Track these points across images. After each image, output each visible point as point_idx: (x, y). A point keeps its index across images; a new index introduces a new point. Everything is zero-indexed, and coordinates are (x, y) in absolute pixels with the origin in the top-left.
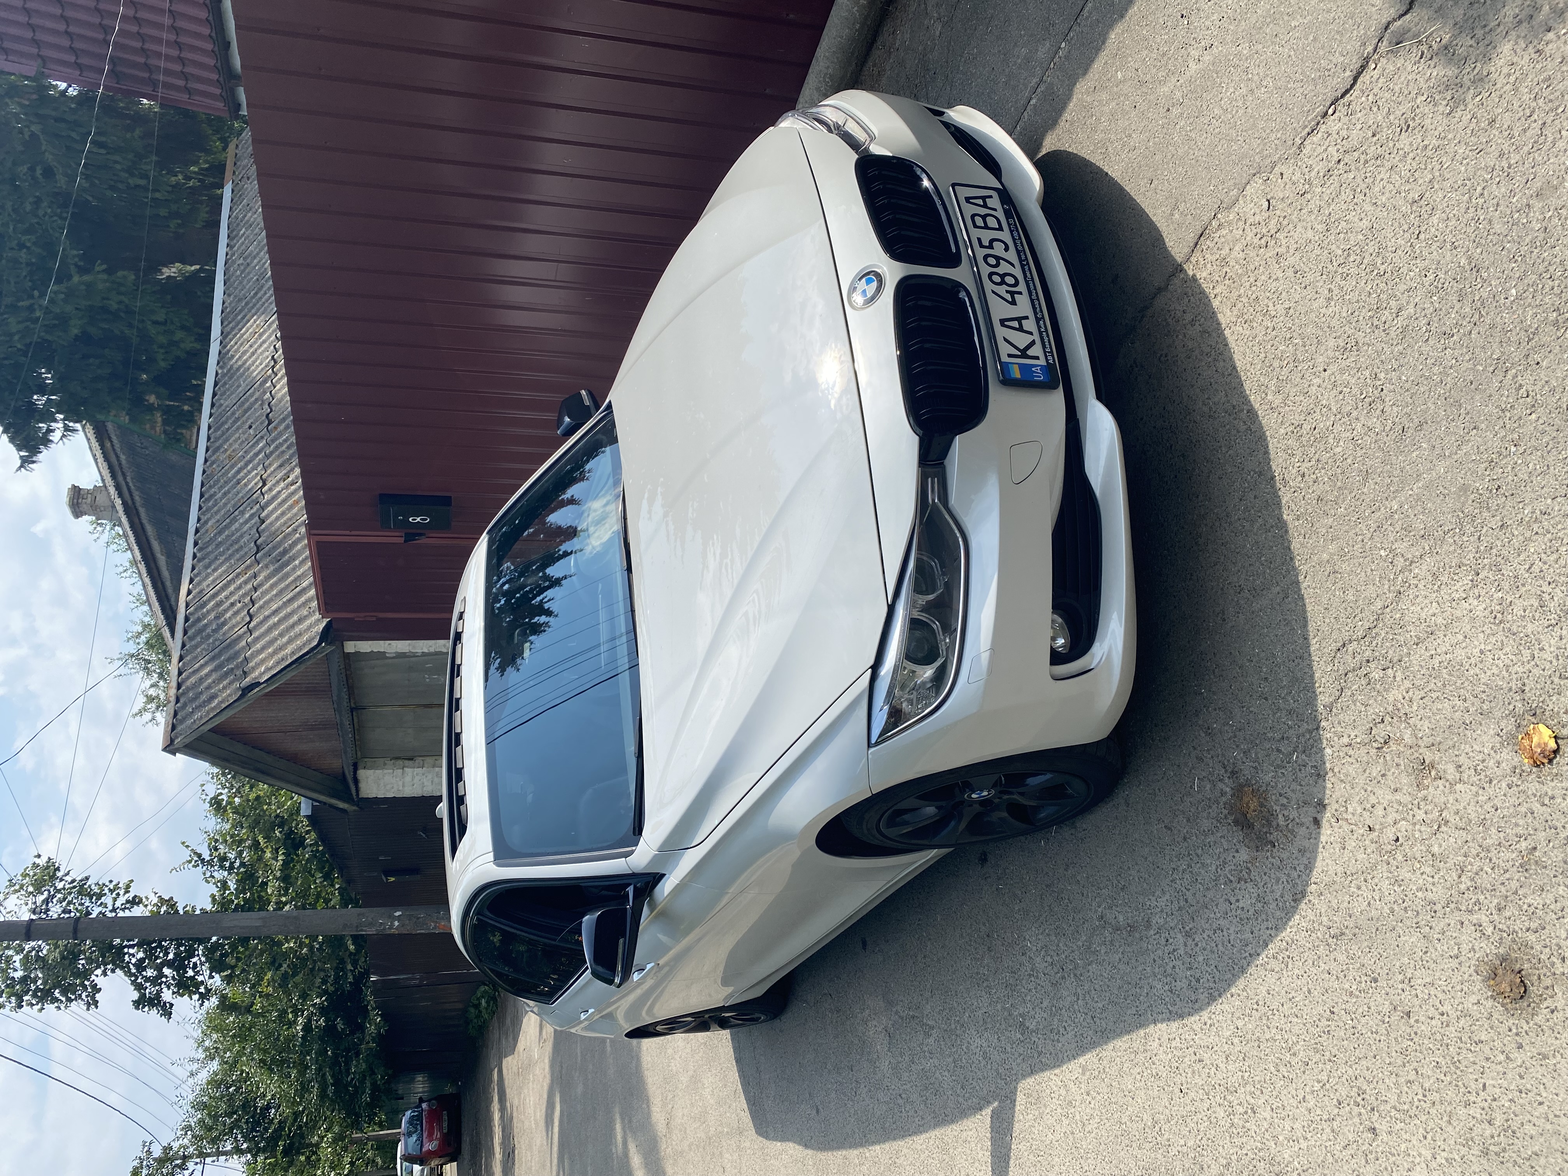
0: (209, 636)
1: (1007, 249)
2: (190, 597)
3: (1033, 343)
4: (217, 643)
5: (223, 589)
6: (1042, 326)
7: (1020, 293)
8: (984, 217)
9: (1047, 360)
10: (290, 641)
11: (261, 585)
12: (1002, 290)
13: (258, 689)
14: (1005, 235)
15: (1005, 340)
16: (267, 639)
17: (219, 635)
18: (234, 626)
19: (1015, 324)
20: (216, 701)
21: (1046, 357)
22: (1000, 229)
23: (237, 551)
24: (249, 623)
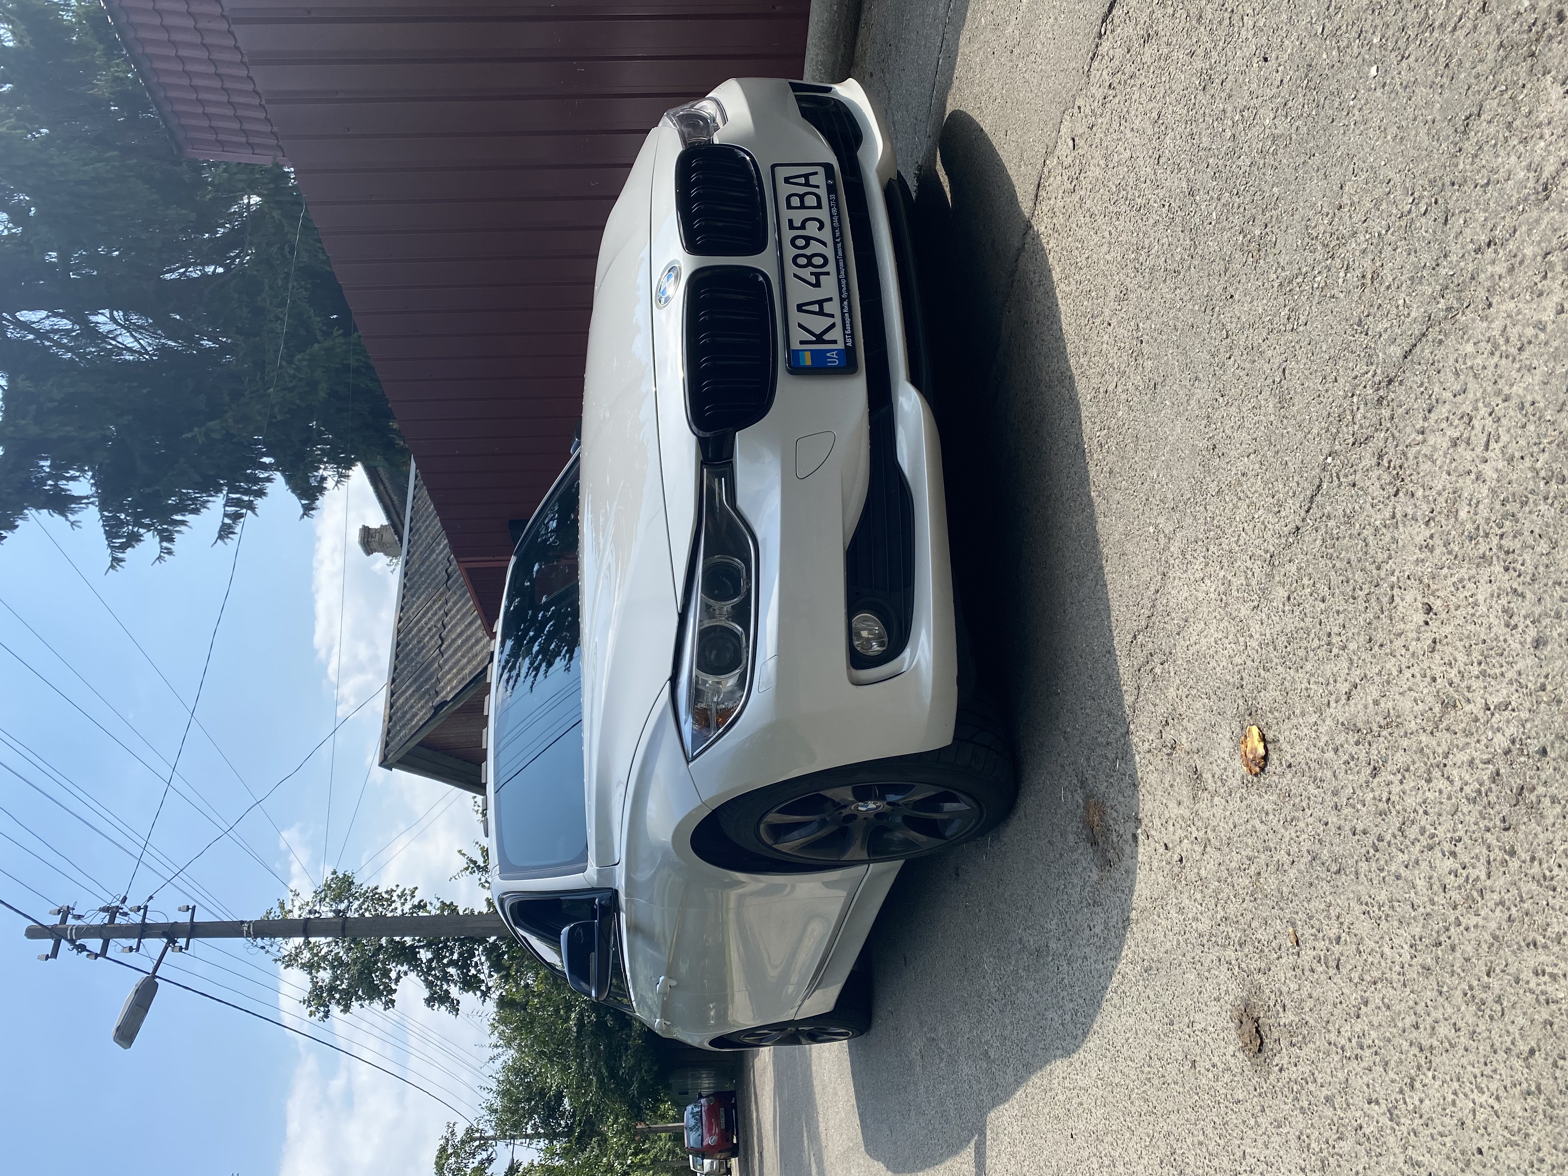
0: (413, 659)
1: (820, 229)
2: (401, 624)
3: (833, 326)
4: (418, 666)
5: (424, 615)
6: (846, 307)
7: (828, 274)
8: (802, 197)
9: (845, 343)
10: (469, 662)
11: (450, 610)
12: (806, 273)
13: (446, 707)
14: (823, 214)
15: (800, 326)
16: (453, 660)
17: (419, 659)
18: (430, 649)
19: (816, 308)
20: (416, 720)
21: (845, 339)
22: (819, 206)
23: (434, 579)
24: (441, 646)
